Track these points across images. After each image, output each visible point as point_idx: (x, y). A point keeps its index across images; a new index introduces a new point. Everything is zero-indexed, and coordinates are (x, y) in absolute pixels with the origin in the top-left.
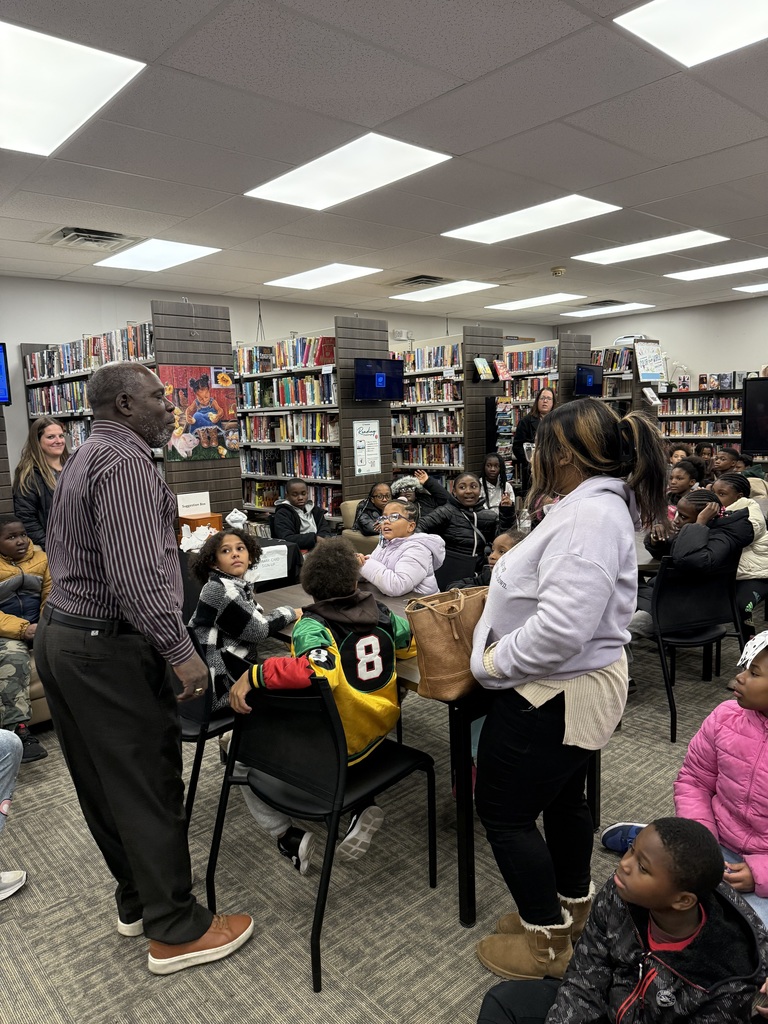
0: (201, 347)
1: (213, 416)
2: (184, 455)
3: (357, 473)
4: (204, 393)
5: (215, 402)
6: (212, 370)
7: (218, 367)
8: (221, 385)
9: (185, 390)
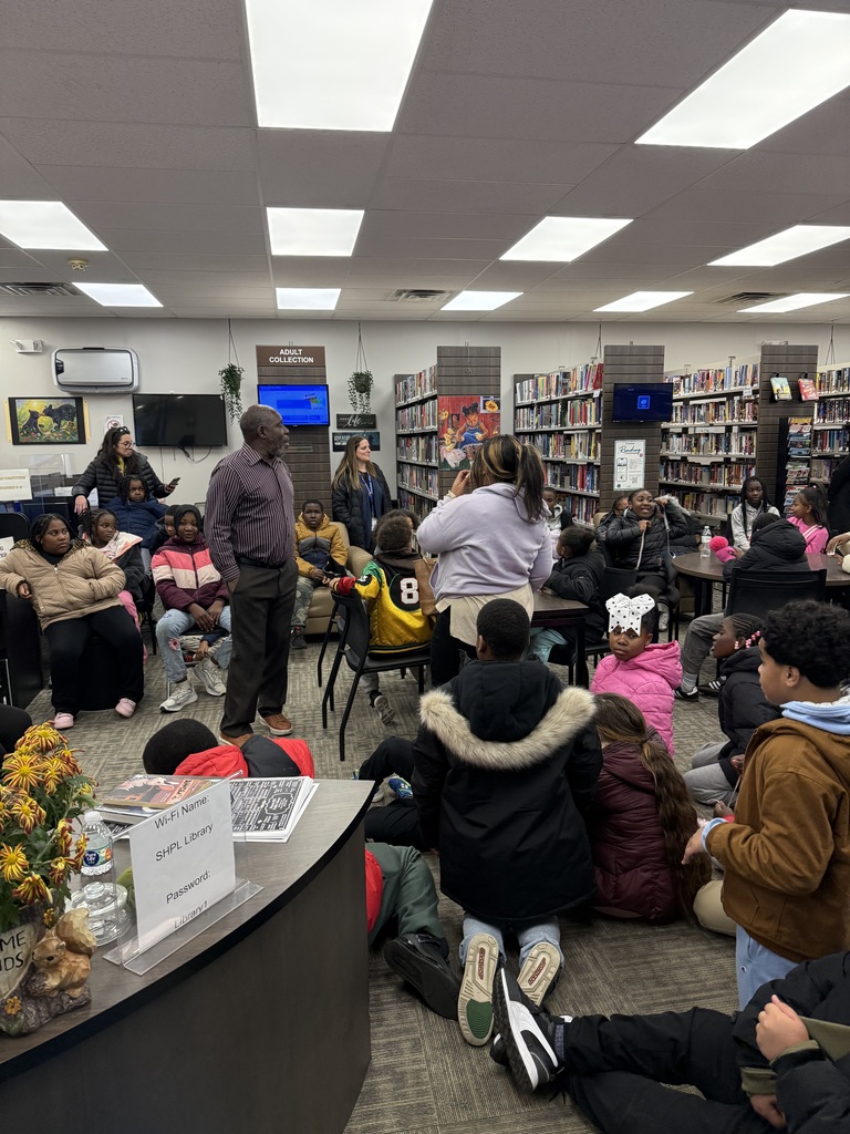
0: (474, 380)
1: (479, 436)
2: (453, 466)
3: (616, 488)
4: (473, 418)
5: (482, 425)
6: (482, 399)
7: (487, 396)
8: (489, 410)
9: (458, 416)
